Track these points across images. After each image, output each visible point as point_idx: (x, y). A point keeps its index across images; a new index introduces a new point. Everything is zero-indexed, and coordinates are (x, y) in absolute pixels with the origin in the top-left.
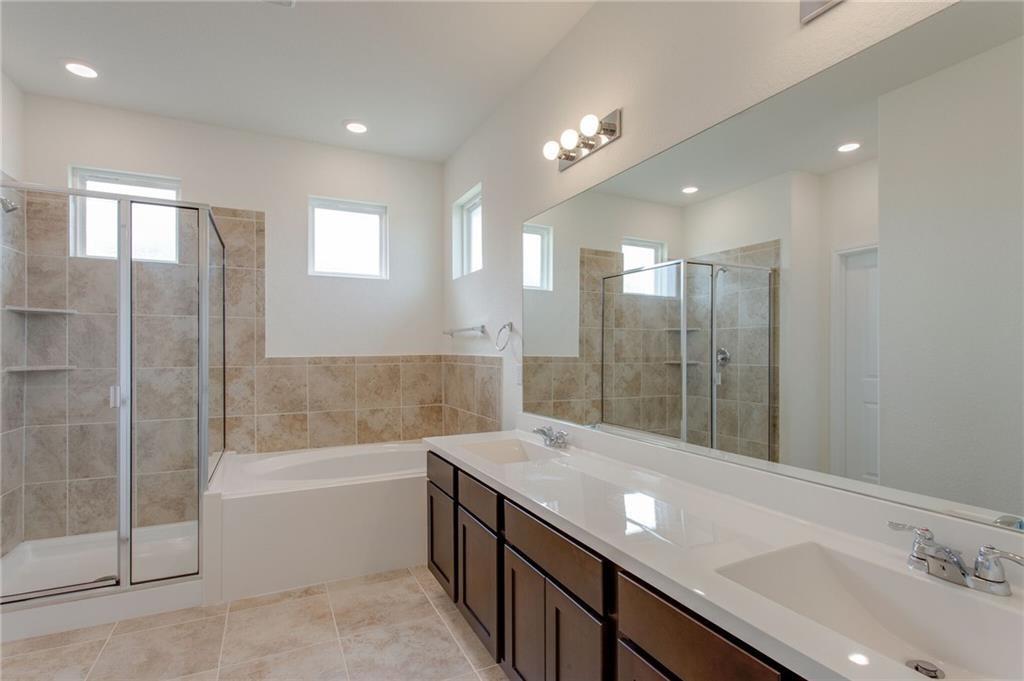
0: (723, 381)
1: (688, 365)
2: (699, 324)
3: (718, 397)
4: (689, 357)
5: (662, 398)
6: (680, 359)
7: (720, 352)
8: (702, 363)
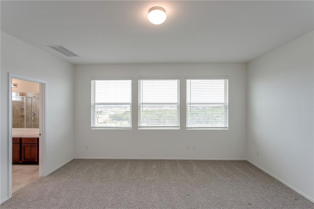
0: (34, 119)
1: (26, 116)
2: (28, 107)
3: (33, 122)
4: (26, 114)
5: (18, 123)
6: (24, 114)
7: (33, 113)
8: (28, 115)
